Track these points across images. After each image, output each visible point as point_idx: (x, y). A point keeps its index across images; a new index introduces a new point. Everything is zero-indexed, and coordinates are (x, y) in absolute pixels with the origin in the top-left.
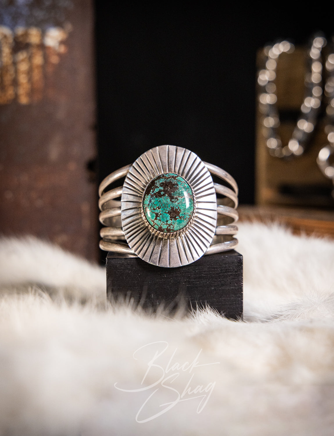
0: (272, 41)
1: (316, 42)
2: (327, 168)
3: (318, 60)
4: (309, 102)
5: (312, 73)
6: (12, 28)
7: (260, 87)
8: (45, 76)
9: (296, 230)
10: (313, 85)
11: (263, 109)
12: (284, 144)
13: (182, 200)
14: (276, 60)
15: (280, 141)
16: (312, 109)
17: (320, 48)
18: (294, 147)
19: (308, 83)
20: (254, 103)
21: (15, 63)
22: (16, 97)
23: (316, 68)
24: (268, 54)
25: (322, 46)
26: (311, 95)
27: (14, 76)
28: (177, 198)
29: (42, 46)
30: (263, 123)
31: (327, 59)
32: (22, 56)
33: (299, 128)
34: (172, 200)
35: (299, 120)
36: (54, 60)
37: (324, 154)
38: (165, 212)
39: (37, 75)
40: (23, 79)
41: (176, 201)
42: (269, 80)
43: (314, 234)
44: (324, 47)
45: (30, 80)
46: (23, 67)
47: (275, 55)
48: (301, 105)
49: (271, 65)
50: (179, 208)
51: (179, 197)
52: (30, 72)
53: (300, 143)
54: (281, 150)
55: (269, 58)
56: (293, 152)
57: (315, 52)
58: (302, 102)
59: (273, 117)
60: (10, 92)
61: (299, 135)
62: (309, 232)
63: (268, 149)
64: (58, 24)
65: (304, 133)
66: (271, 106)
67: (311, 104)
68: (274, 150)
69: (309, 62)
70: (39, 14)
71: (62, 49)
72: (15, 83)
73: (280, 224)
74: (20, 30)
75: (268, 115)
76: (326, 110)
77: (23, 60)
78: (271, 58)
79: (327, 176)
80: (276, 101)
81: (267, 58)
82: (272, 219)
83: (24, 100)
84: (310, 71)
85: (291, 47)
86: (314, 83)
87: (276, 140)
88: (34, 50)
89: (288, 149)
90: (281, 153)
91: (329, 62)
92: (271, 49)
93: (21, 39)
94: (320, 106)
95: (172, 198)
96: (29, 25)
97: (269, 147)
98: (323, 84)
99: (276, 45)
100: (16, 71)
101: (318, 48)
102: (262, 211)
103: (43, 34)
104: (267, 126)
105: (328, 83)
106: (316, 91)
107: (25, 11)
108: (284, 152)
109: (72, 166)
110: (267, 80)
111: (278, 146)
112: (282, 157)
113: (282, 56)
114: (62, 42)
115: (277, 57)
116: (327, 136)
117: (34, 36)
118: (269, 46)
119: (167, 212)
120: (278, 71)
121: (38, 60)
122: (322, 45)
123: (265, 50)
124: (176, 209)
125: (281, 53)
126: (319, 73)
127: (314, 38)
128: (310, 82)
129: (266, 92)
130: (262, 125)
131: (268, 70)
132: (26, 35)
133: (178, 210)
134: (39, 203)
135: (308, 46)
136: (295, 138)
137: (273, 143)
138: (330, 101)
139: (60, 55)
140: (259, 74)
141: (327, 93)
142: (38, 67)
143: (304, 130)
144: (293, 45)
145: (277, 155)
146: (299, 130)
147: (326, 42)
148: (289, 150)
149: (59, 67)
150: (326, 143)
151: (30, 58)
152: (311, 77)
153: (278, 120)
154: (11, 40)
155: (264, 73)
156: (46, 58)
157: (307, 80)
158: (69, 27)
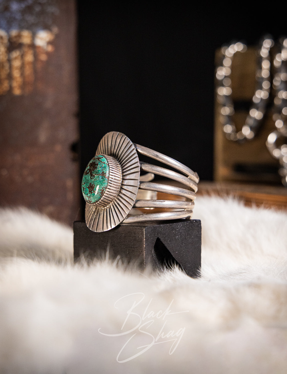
0: (228, 42)
1: (265, 43)
2: (275, 150)
3: (267, 58)
4: (260, 95)
5: (262, 70)
6: (8, 30)
7: (218, 80)
8: (35, 71)
9: (248, 202)
10: (263, 79)
11: (220, 100)
12: (238, 129)
13: (97, 177)
14: (231, 58)
15: (234, 127)
16: (262, 99)
17: (269, 48)
18: (247, 132)
19: (259, 78)
20: (213, 95)
21: (9, 60)
22: (11, 88)
23: (266, 65)
24: (225, 52)
25: (270, 47)
26: (261, 88)
27: (8, 71)
28: (94, 176)
29: (33, 46)
30: (221, 111)
31: (275, 58)
32: (15, 54)
33: (250, 116)
34: (91, 178)
35: (251, 109)
36: (43, 57)
37: (272, 138)
38: (87, 187)
39: (28, 71)
40: (16, 74)
41: (93, 178)
42: (226, 75)
43: (263, 205)
44: (272, 47)
45: (22, 75)
46: (17, 64)
47: (230, 54)
48: (253, 97)
49: (227, 63)
50: (94, 184)
51: (96, 175)
52: (22, 68)
53: (252, 128)
54: (235, 135)
55: (226, 56)
56: (246, 136)
57: (264, 52)
58: (254, 94)
59: (228, 107)
60: (6, 85)
61: (251, 122)
62: (259, 204)
63: (225, 134)
64: (47, 28)
65: (255, 120)
66: (226, 96)
67: (261, 95)
68: (229, 134)
69: (259, 60)
70: (31, 19)
71: (50, 49)
72: (10, 77)
73: (234, 197)
74: (14, 33)
75: (224, 105)
76: (274, 101)
77: (16, 58)
78: (227, 57)
79: (275, 157)
80: (231, 93)
81: (224, 57)
82: (228, 193)
83: (17, 92)
84: (260, 68)
85: (244, 47)
86: (264, 78)
87: (231, 126)
88: (25, 49)
89: (241, 134)
90: (236, 137)
91: (277, 60)
92: (227, 49)
93: (15, 40)
94: (268, 98)
95: (91, 175)
96: (21, 28)
97: (226, 132)
98: (271, 78)
99: (231, 46)
100: (11, 67)
101: (267, 48)
102: (219, 186)
103: (34, 36)
104: (223, 114)
105: (276, 77)
106: (266, 85)
107: (18, 16)
108: (238, 136)
109: (58, 148)
110: (223, 75)
111: (233, 131)
112: (237, 140)
113: (237, 54)
114: (49, 43)
115: (232, 55)
116: (274, 122)
117: (26, 37)
118: (226, 47)
119: (88, 187)
120: (233, 68)
121: (29, 58)
122: (270, 45)
123: (222, 50)
124: (92, 185)
125: (235, 52)
126: (267, 69)
127: (264, 40)
128: (260, 77)
129: (223, 85)
130: (220, 114)
131: (225, 67)
132: (19, 36)
133: (93, 186)
134: (30, 179)
135: (259, 46)
136: (248, 125)
137: (229, 129)
138: (277, 93)
139: (48, 53)
140: (217, 71)
141: (275, 86)
142: (29, 63)
143: (255, 117)
144: (245, 46)
145: (232, 138)
146: (251, 117)
147: (274, 43)
148: (243, 134)
149: (47, 63)
150: (274, 129)
151: (22, 56)
152: (261, 73)
153: (232, 109)
154: (6, 41)
155: (222, 70)
156: (36, 56)
157: (258, 75)
158: (56, 30)
